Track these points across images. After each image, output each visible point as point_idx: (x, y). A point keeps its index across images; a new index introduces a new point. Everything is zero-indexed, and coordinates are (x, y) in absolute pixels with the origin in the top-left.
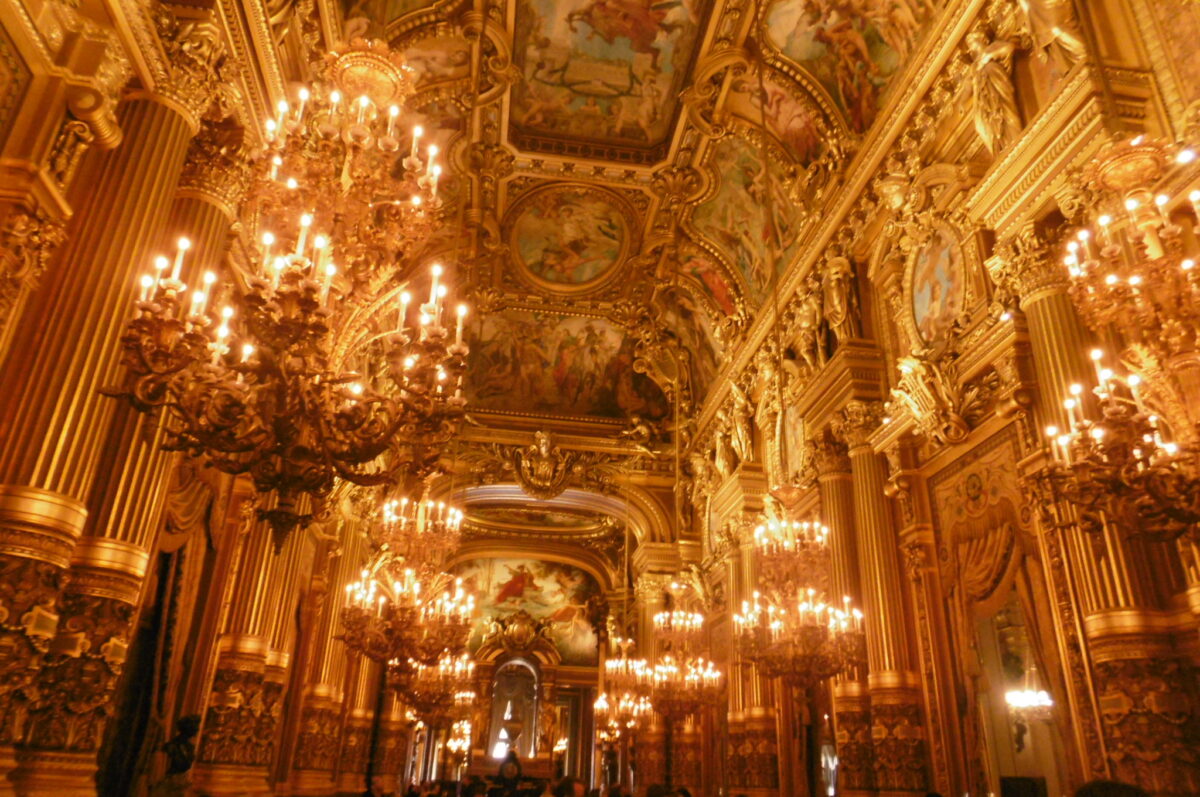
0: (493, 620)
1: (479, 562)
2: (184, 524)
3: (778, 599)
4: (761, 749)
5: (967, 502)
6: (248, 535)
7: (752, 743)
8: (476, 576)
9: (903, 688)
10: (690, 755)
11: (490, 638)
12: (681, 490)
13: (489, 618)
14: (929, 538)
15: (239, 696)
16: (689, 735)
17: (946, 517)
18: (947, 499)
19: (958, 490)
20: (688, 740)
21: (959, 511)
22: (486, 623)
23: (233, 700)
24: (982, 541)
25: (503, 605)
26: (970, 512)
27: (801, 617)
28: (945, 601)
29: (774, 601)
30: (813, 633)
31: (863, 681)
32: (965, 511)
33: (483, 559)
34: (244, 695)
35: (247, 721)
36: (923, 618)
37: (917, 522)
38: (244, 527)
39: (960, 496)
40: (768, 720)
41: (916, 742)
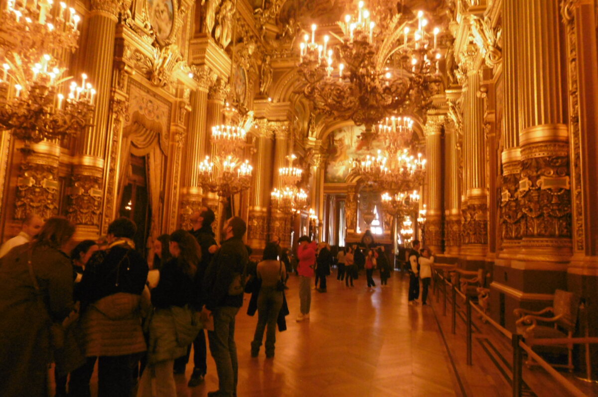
0: (354, 160)
1: (345, 129)
4: (477, 217)
7: (471, 214)
8: (344, 137)
10: (455, 228)
11: (353, 170)
12: (449, 56)
13: (352, 159)
16: (455, 215)
20: (454, 219)
22: (350, 162)
25: (360, 152)
33: (347, 126)
40: (483, 196)
41: (562, 192)
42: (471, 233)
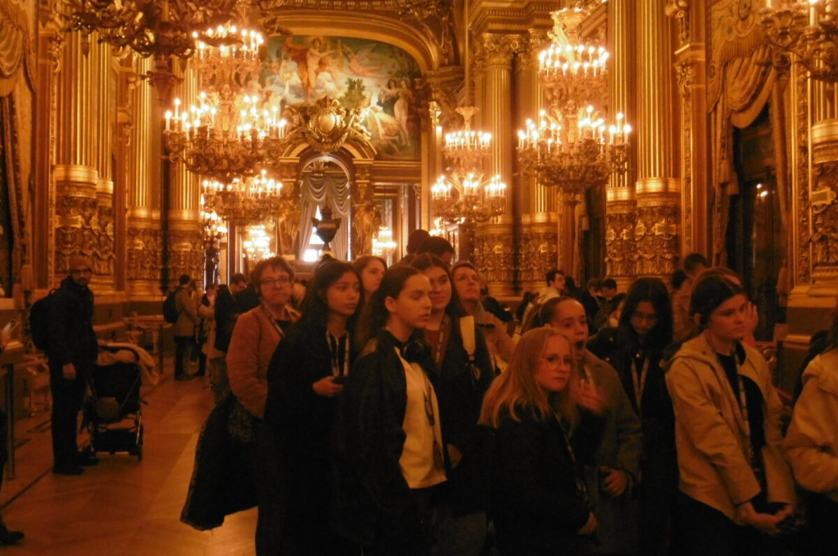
2: (10, 69)
3: (560, 117)
5: (737, 22)
6: (60, 73)
9: (665, 193)
14: (701, 56)
15: (80, 218)
17: (718, 37)
18: (720, 20)
19: (731, 10)
21: (730, 31)
23: (76, 222)
24: (746, 60)
26: (739, 32)
27: (580, 132)
28: (709, 116)
29: (557, 119)
30: (590, 147)
31: (632, 185)
32: (735, 31)
34: (83, 216)
35: (90, 239)
36: (688, 129)
37: (692, 41)
38: (55, 67)
39: (732, 16)
41: (671, 238)
42: (535, 268)
